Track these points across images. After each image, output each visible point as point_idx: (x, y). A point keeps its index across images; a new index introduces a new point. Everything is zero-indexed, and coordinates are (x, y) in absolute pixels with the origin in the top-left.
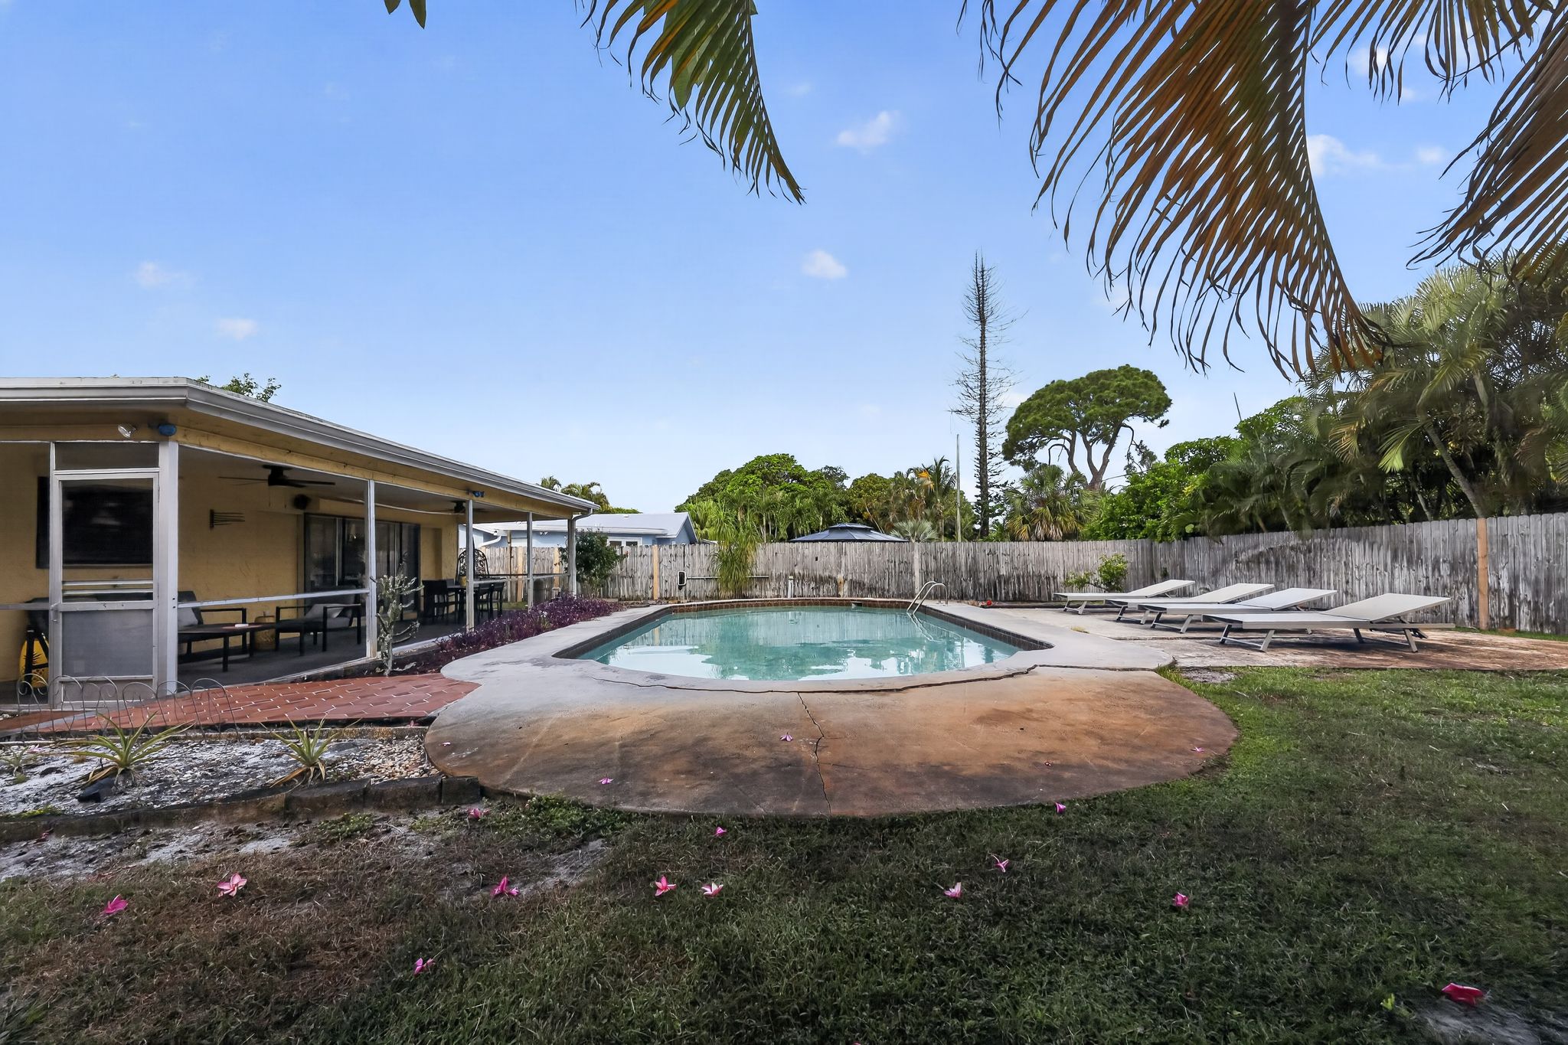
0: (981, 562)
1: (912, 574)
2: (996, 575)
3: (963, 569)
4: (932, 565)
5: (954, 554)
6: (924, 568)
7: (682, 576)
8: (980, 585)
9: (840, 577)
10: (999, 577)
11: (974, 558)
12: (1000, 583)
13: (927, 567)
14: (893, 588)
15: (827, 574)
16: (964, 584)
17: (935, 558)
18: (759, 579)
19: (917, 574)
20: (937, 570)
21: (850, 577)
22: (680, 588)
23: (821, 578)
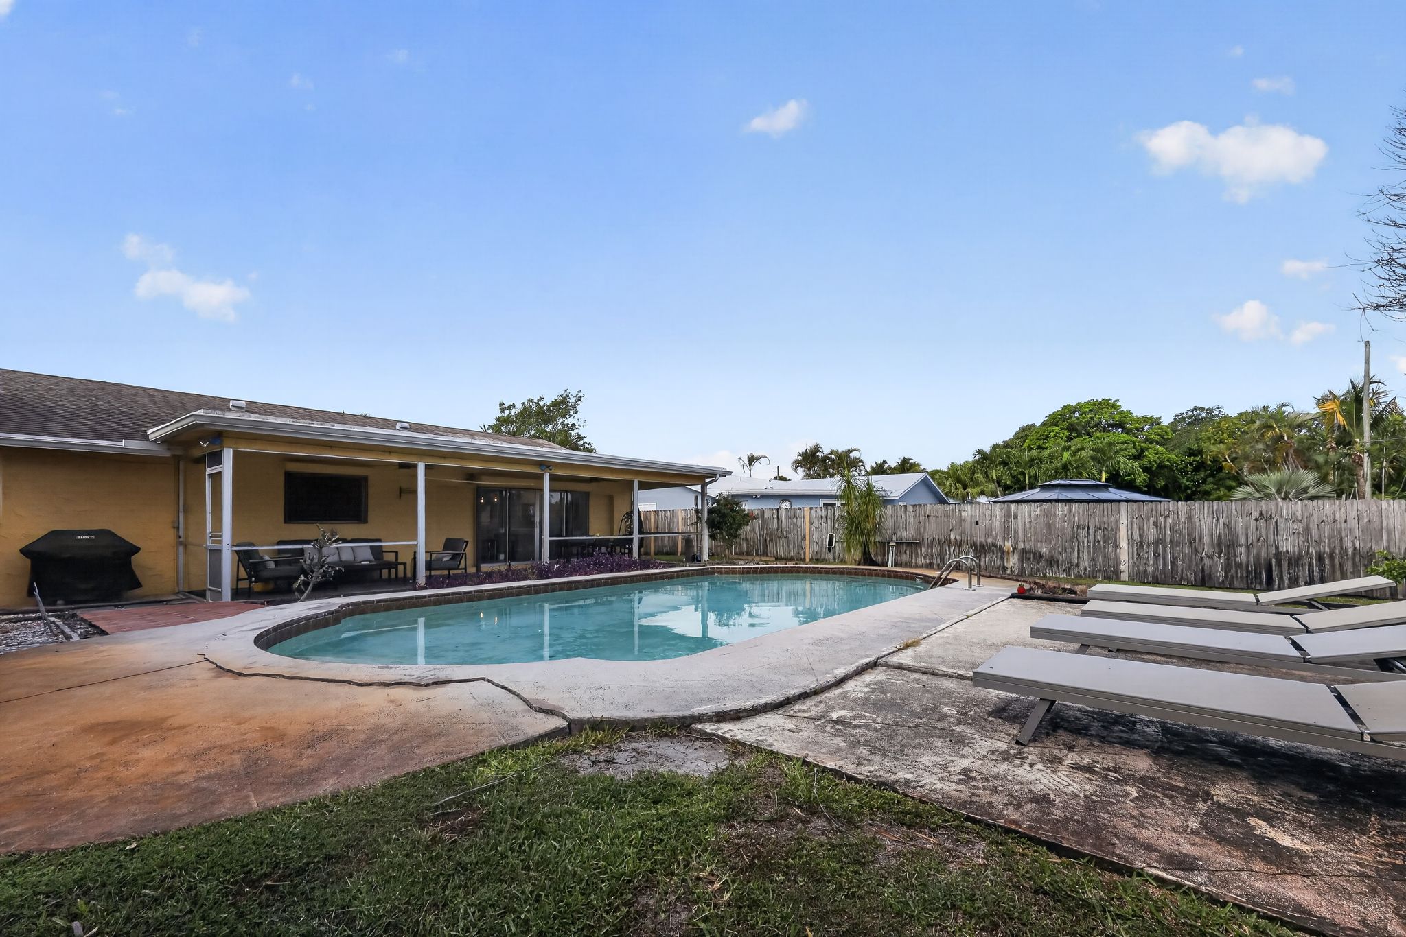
0: (1241, 531)
1: (1117, 546)
2: (1272, 550)
3: (1206, 539)
4: (1151, 534)
5: (1189, 518)
6: (1136, 537)
7: (831, 538)
8: (1239, 565)
9: (1008, 545)
10: (1278, 554)
11: (1227, 526)
12: (1279, 563)
13: (1141, 536)
14: (1085, 563)
15: (990, 541)
16: (1207, 562)
17: (1155, 524)
18: (909, 544)
19: (1124, 544)
20: (1158, 542)
21: (1021, 545)
22: (830, 550)
23: (983, 546)
